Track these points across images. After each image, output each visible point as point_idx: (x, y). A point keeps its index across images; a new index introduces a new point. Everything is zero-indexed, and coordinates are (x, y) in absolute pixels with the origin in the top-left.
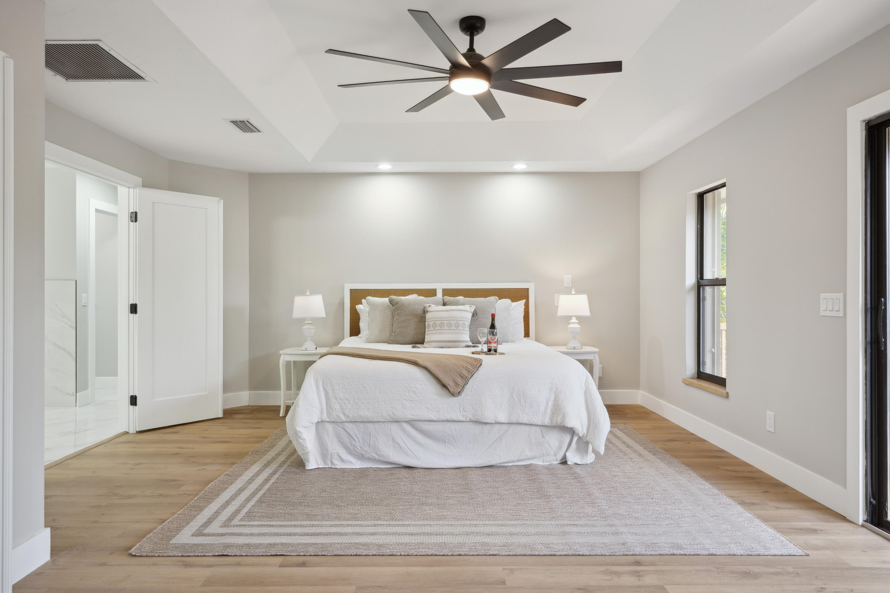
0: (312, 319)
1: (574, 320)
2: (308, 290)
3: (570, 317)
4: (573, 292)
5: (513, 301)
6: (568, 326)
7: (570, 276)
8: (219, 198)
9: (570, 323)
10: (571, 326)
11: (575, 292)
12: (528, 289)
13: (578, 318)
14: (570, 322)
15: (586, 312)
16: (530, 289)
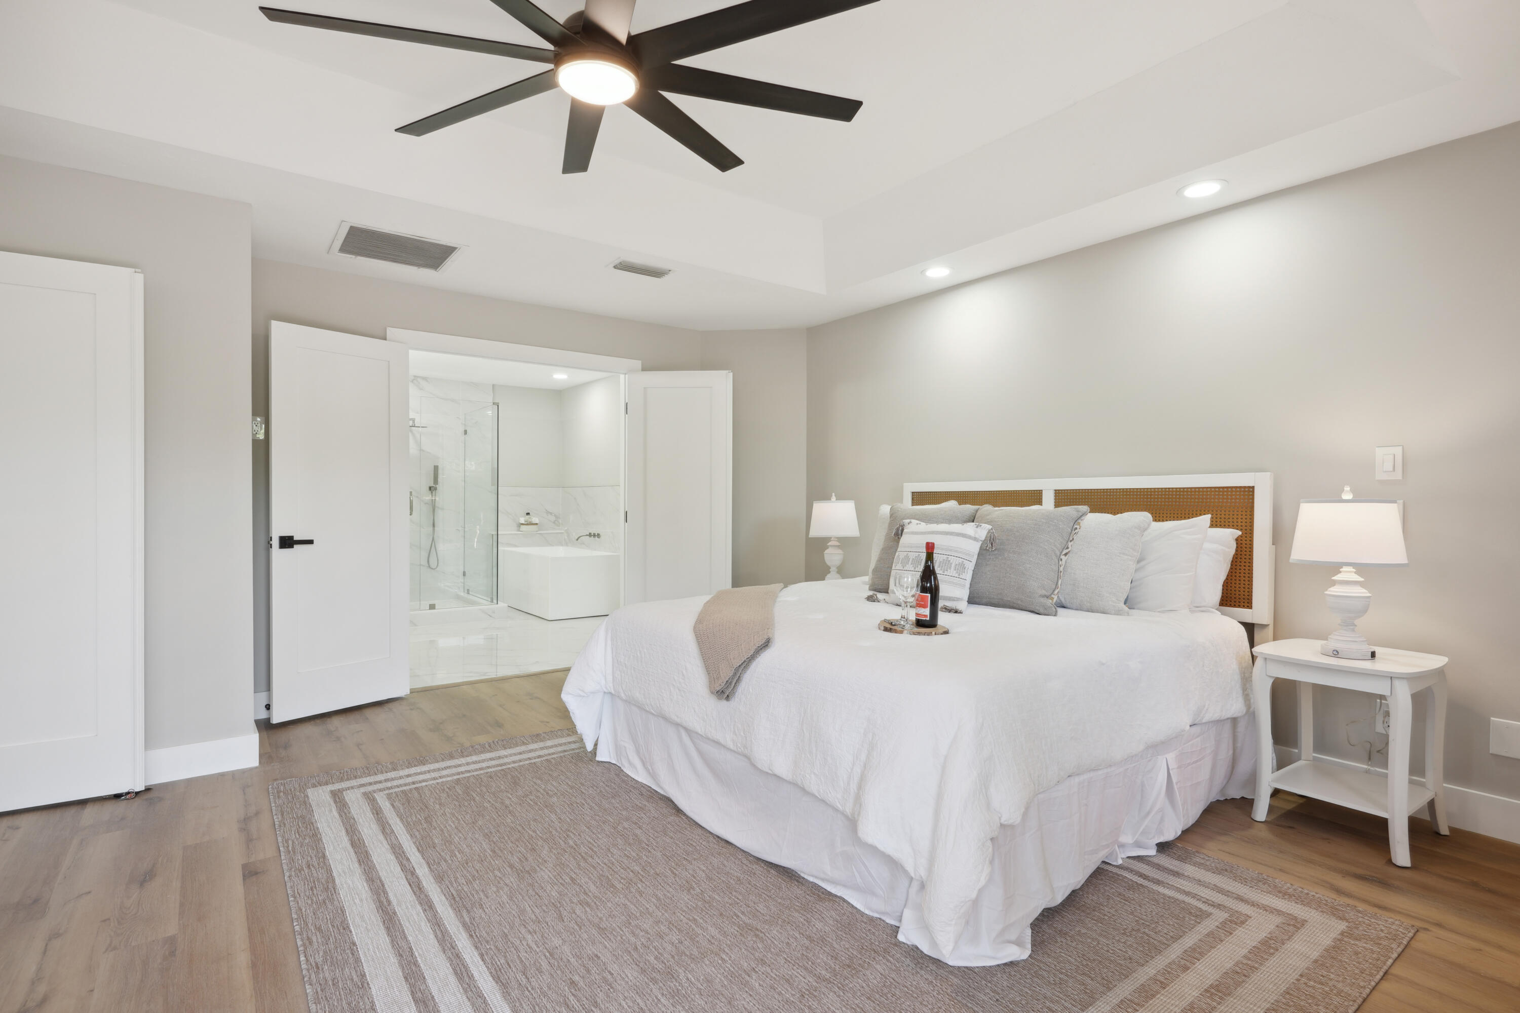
0: (840, 539)
1: (1347, 574)
2: (833, 494)
3: (1336, 568)
4: (1347, 496)
5: (1157, 518)
6: (1327, 590)
7: (1398, 451)
8: (728, 371)
9: (1334, 583)
10: (1335, 590)
11: (1352, 493)
12: (1253, 487)
13: (1360, 568)
14: (1333, 578)
15: (1396, 554)
16: (1255, 488)
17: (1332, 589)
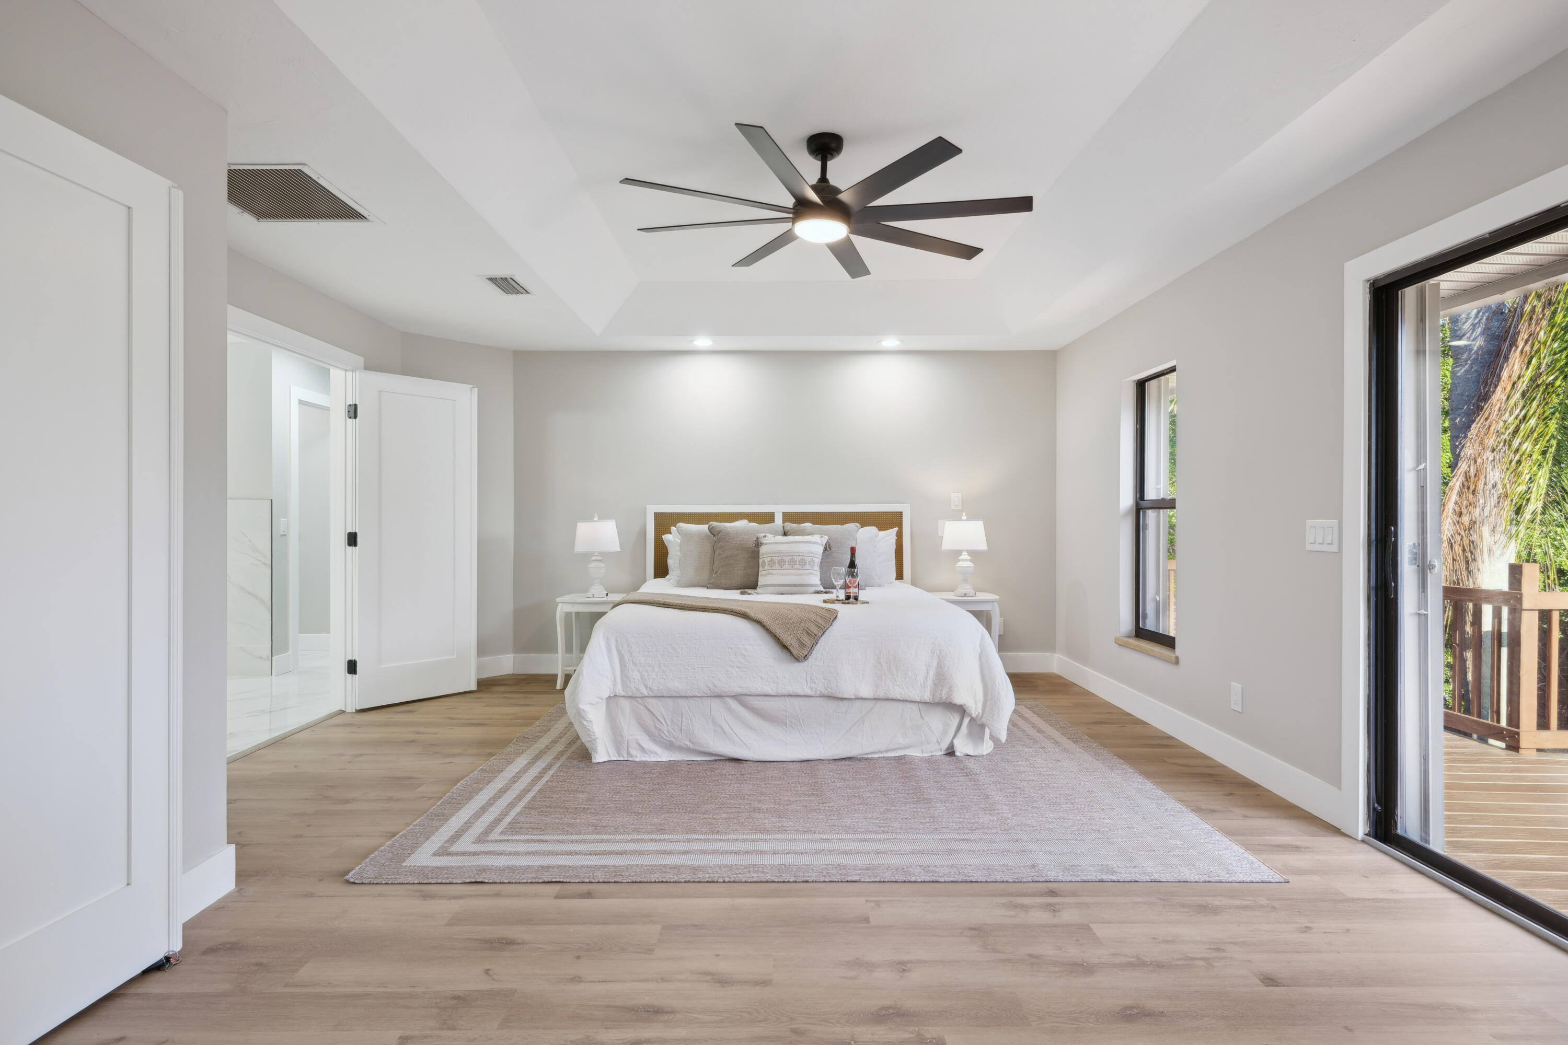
0: (601, 554)
1: (965, 556)
2: (596, 514)
3: (959, 553)
4: (964, 518)
5: (880, 530)
6: (956, 564)
7: (960, 495)
8: (472, 386)
9: (959, 560)
10: (961, 564)
11: (966, 517)
12: (902, 512)
13: (970, 553)
14: (959, 558)
15: (982, 546)
16: (903, 514)
17: (959, 563)
